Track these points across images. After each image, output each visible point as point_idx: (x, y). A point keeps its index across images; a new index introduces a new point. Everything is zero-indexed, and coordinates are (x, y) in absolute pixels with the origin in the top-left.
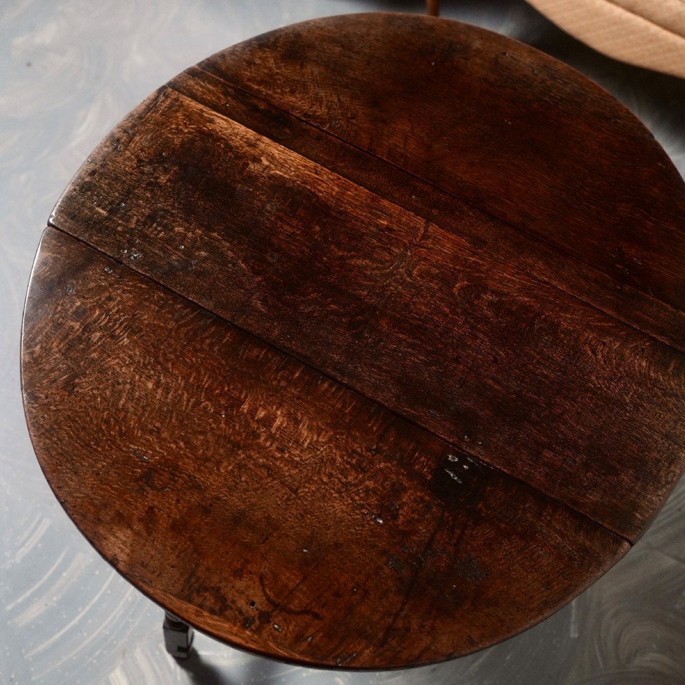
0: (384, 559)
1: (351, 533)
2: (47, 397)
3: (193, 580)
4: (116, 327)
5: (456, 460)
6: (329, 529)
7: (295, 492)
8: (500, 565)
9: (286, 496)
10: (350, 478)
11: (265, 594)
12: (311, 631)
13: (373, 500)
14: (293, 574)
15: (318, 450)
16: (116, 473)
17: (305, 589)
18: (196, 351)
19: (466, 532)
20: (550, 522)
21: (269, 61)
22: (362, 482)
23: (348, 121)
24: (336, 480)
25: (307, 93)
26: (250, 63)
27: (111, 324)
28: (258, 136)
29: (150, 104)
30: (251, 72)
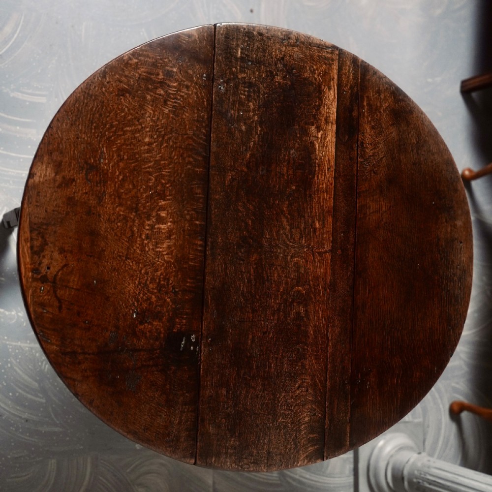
0: (113, 329)
1: (119, 303)
2: (108, 83)
3: (44, 227)
4: (171, 100)
5: (193, 341)
6: (115, 289)
7: (127, 258)
8: (144, 396)
9: (121, 254)
10: (151, 286)
11: (58, 272)
12: (50, 310)
13: (145, 306)
14: (78, 282)
15: (158, 258)
16: (84, 148)
17: (73, 293)
18: (182, 156)
19: (154, 368)
20: (184, 412)
21: (385, 103)
22: (152, 293)
23: (371, 171)
24: (146, 278)
25: (377, 137)
26: (379, 92)
27: (172, 96)
28: (334, 122)
29: (322, 45)
30: (373, 96)
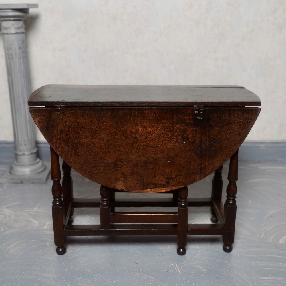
0: (191, 152)
1: (178, 150)
2: (73, 161)
3: (145, 184)
4: (75, 130)
5: (198, 112)
6: (172, 152)
7: (157, 147)
8: (224, 136)
9: (155, 150)
10: (170, 135)
11: (165, 177)
12: (181, 180)
13: (179, 138)
14: (169, 169)
15: (156, 132)
16: (107, 169)
17: (174, 171)
18: (103, 123)
19: (210, 132)
20: (234, 116)
22: (173, 134)
24: (166, 138)
27: (73, 130)
